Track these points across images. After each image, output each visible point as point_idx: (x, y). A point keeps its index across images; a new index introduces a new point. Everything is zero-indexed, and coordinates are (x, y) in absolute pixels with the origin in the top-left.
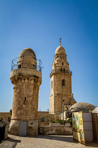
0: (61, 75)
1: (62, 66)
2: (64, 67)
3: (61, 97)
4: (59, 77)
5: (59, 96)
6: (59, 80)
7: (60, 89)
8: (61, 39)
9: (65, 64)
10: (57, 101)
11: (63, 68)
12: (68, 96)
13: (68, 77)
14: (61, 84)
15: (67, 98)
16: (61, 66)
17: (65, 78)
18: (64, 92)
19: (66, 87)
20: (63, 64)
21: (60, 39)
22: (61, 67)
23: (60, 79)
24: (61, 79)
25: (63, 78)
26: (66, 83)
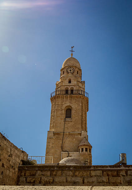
0: (65, 99)
1: (69, 84)
2: (71, 87)
3: (62, 138)
4: (60, 103)
5: (57, 136)
6: (60, 108)
7: (60, 123)
8: (74, 47)
9: (73, 81)
10: (52, 147)
11: (69, 88)
12: (76, 137)
13: (78, 101)
14: (62, 114)
15: (74, 139)
16: (66, 84)
17: (71, 105)
18: (68, 129)
19: (73, 120)
20: (70, 82)
21: (72, 48)
22: (66, 87)
23: (62, 106)
24: (64, 106)
25: (68, 104)
26: (73, 112)
